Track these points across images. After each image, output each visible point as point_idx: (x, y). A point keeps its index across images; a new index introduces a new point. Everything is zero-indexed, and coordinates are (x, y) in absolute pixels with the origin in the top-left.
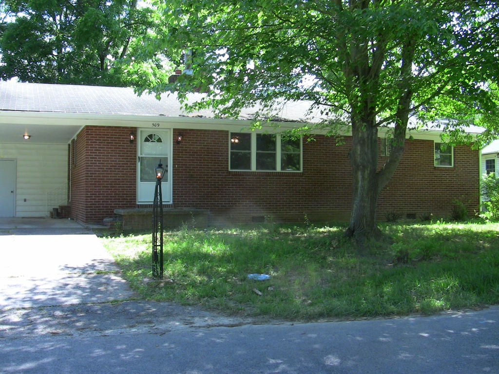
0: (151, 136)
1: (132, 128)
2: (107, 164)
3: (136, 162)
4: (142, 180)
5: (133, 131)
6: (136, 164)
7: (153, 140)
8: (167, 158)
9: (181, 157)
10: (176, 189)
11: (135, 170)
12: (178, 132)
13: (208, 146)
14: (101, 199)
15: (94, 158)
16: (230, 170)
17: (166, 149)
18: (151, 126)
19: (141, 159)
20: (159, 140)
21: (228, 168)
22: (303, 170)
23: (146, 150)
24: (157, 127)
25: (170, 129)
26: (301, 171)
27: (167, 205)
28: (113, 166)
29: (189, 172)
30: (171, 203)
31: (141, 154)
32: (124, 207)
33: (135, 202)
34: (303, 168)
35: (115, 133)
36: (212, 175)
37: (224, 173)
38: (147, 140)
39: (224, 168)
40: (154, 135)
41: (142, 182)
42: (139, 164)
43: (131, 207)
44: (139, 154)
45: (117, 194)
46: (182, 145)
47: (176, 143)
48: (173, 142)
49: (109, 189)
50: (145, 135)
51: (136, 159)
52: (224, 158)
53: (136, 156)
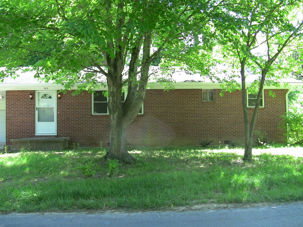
0: (45, 95)
1: (32, 91)
2: (18, 112)
3: (35, 110)
4: (39, 121)
5: (33, 93)
6: (35, 112)
7: (46, 97)
8: (54, 108)
9: (61, 107)
10: (59, 126)
11: (34, 115)
13: (79, 100)
14: (15, 133)
15: (10, 109)
16: (93, 114)
17: (52, 104)
18: (43, 89)
19: (38, 109)
20: (50, 97)
21: (91, 113)
24: (47, 89)
25: (55, 90)
26: (143, 113)
27: (53, 136)
28: (21, 113)
29: (66, 116)
30: (56, 134)
31: (38, 106)
32: (28, 137)
33: (35, 134)
34: (144, 111)
35: (22, 94)
36: (81, 117)
37: (89, 116)
38: (42, 97)
39: (89, 113)
40: (47, 94)
41: (39, 122)
42: (37, 112)
43: (32, 137)
45: (23, 130)
46: (62, 100)
48: (57, 98)
49: (19, 127)
50: (41, 95)
51: (35, 109)
52: (89, 107)
53: (34, 107)
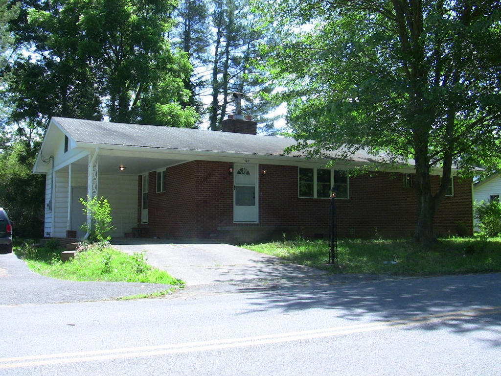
0: (242, 169)
1: (230, 163)
3: (232, 190)
4: (237, 204)
5: (231, 165)
6: (232, 192)
7: (243, 173)
8: (254, 187)
9: (265, 187)
10: (261, 212)
11: (232, 196)
12: (262, 167)
13: (284, 178)
15: (203, 186)
17: (253, 180)
18: (243, 161)
19: (236, 188)
20: (248, 173)
21: (298, 196)
22: (350, 197)
23: (239, 180)
24: (248, 162)
25: (256, 164)
26: (348, 198)
27: (255, 224)
28: (216, 193)
29: (270, 198)
30: (257, 222)
32: (224, 225)
33: (233, 221)
35: (218, 166)
36: (287, 201)
37: (296, 199)
38: (239, 173)
39: (296, 195)
40: (245, 169)
41: (237, 206)
42: (235, 192)
43: (231, 225)
44: (235, 184)
46: (266, 177)
47: (261, 175)
48: (259, 174)
50: (238, 169)
51: (232, 188)
52: (295, 188)
53: (232, 186)
